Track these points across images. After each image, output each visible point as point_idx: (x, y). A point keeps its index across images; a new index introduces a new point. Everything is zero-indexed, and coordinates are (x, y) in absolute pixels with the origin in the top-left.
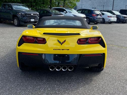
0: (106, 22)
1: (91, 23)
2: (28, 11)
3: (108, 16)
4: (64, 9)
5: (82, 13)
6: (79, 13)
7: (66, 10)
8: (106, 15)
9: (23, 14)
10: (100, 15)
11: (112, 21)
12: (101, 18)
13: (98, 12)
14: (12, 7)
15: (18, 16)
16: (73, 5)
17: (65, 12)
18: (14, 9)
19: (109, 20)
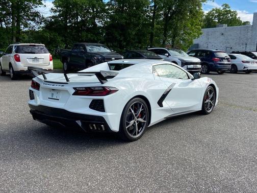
0: (240, 71)
2: (109, 54)
3: (243, 61)
4: (166, 49)
5: (196, 56)
6: (190, 56)
7: (169, 51)
8: (239, 59)
9: (100, 58)
10: (228, 59)
11: (249, 69)
12: (229, 64)
14: (85, 49)
15: (93, 62)
16: (187, 44)
17: (167, 54)
18: (88, 51)
19: (245, 68)
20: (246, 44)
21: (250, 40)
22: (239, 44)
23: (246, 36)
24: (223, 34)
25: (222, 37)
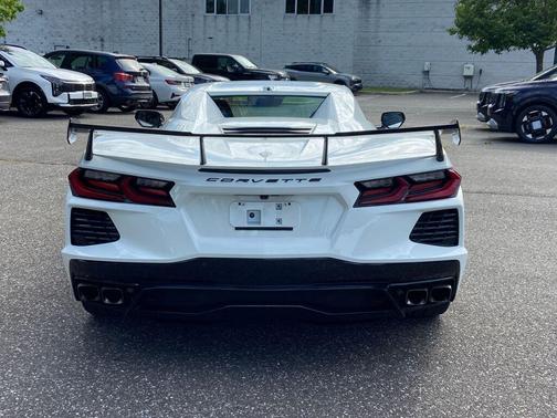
0: (161, 104)
1: (110, 110)
3: (167, 81)
8: (157, 75)
10: (144, 76)
12: (149, 89)
13: (134, 66)
17: (2, 63)
19: (173, 95)
20: (102, 40)
21: (109, 30)
22: (85, 40)
23: (99, 19)
24: (41, 13)
25: (40, 20)
